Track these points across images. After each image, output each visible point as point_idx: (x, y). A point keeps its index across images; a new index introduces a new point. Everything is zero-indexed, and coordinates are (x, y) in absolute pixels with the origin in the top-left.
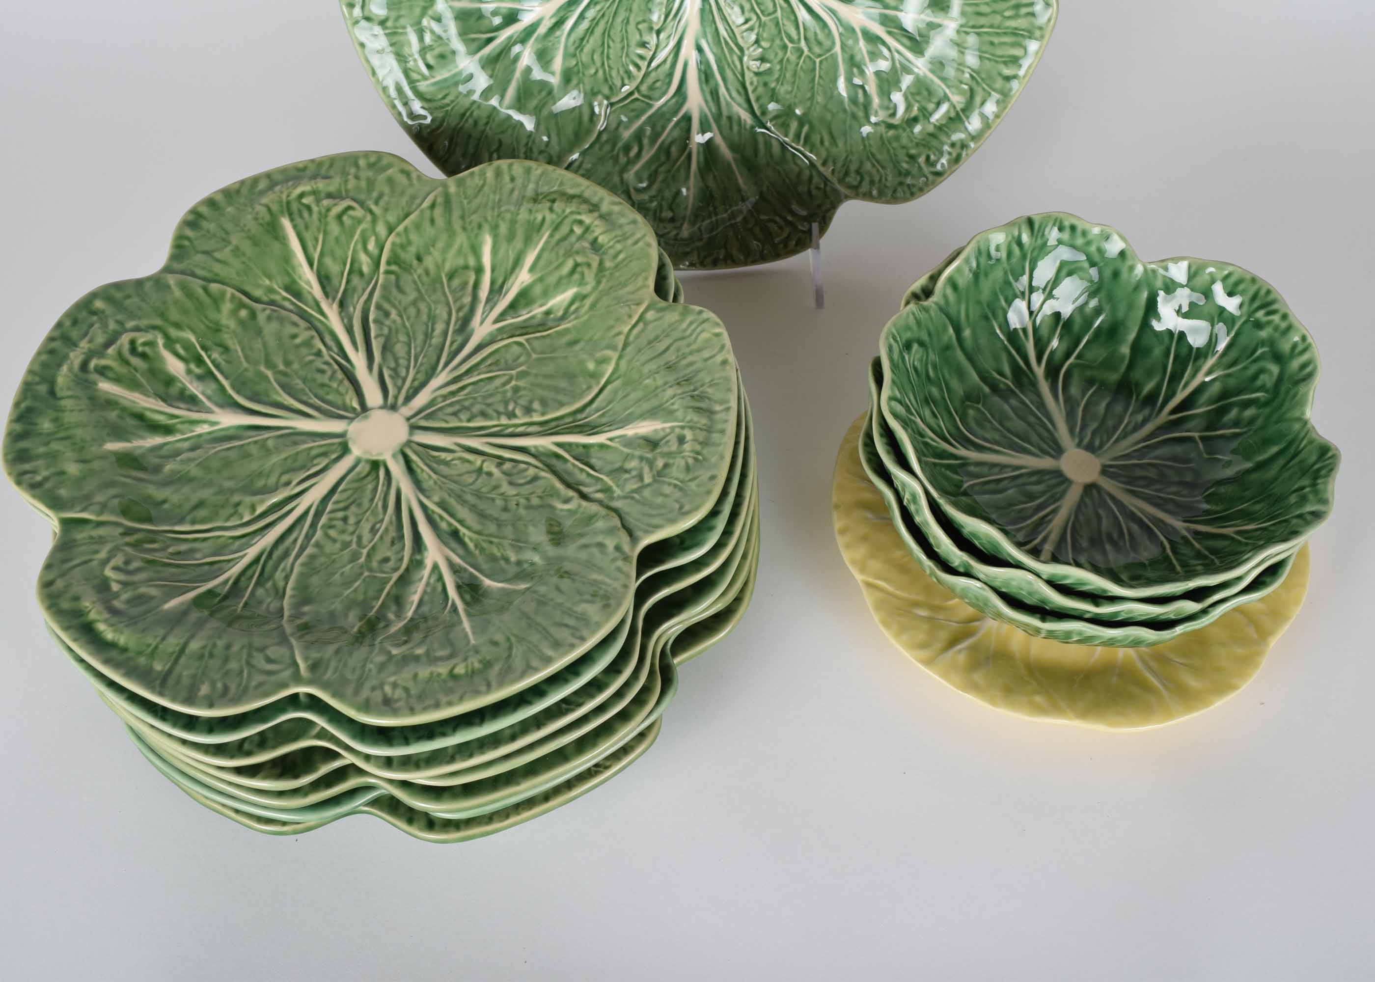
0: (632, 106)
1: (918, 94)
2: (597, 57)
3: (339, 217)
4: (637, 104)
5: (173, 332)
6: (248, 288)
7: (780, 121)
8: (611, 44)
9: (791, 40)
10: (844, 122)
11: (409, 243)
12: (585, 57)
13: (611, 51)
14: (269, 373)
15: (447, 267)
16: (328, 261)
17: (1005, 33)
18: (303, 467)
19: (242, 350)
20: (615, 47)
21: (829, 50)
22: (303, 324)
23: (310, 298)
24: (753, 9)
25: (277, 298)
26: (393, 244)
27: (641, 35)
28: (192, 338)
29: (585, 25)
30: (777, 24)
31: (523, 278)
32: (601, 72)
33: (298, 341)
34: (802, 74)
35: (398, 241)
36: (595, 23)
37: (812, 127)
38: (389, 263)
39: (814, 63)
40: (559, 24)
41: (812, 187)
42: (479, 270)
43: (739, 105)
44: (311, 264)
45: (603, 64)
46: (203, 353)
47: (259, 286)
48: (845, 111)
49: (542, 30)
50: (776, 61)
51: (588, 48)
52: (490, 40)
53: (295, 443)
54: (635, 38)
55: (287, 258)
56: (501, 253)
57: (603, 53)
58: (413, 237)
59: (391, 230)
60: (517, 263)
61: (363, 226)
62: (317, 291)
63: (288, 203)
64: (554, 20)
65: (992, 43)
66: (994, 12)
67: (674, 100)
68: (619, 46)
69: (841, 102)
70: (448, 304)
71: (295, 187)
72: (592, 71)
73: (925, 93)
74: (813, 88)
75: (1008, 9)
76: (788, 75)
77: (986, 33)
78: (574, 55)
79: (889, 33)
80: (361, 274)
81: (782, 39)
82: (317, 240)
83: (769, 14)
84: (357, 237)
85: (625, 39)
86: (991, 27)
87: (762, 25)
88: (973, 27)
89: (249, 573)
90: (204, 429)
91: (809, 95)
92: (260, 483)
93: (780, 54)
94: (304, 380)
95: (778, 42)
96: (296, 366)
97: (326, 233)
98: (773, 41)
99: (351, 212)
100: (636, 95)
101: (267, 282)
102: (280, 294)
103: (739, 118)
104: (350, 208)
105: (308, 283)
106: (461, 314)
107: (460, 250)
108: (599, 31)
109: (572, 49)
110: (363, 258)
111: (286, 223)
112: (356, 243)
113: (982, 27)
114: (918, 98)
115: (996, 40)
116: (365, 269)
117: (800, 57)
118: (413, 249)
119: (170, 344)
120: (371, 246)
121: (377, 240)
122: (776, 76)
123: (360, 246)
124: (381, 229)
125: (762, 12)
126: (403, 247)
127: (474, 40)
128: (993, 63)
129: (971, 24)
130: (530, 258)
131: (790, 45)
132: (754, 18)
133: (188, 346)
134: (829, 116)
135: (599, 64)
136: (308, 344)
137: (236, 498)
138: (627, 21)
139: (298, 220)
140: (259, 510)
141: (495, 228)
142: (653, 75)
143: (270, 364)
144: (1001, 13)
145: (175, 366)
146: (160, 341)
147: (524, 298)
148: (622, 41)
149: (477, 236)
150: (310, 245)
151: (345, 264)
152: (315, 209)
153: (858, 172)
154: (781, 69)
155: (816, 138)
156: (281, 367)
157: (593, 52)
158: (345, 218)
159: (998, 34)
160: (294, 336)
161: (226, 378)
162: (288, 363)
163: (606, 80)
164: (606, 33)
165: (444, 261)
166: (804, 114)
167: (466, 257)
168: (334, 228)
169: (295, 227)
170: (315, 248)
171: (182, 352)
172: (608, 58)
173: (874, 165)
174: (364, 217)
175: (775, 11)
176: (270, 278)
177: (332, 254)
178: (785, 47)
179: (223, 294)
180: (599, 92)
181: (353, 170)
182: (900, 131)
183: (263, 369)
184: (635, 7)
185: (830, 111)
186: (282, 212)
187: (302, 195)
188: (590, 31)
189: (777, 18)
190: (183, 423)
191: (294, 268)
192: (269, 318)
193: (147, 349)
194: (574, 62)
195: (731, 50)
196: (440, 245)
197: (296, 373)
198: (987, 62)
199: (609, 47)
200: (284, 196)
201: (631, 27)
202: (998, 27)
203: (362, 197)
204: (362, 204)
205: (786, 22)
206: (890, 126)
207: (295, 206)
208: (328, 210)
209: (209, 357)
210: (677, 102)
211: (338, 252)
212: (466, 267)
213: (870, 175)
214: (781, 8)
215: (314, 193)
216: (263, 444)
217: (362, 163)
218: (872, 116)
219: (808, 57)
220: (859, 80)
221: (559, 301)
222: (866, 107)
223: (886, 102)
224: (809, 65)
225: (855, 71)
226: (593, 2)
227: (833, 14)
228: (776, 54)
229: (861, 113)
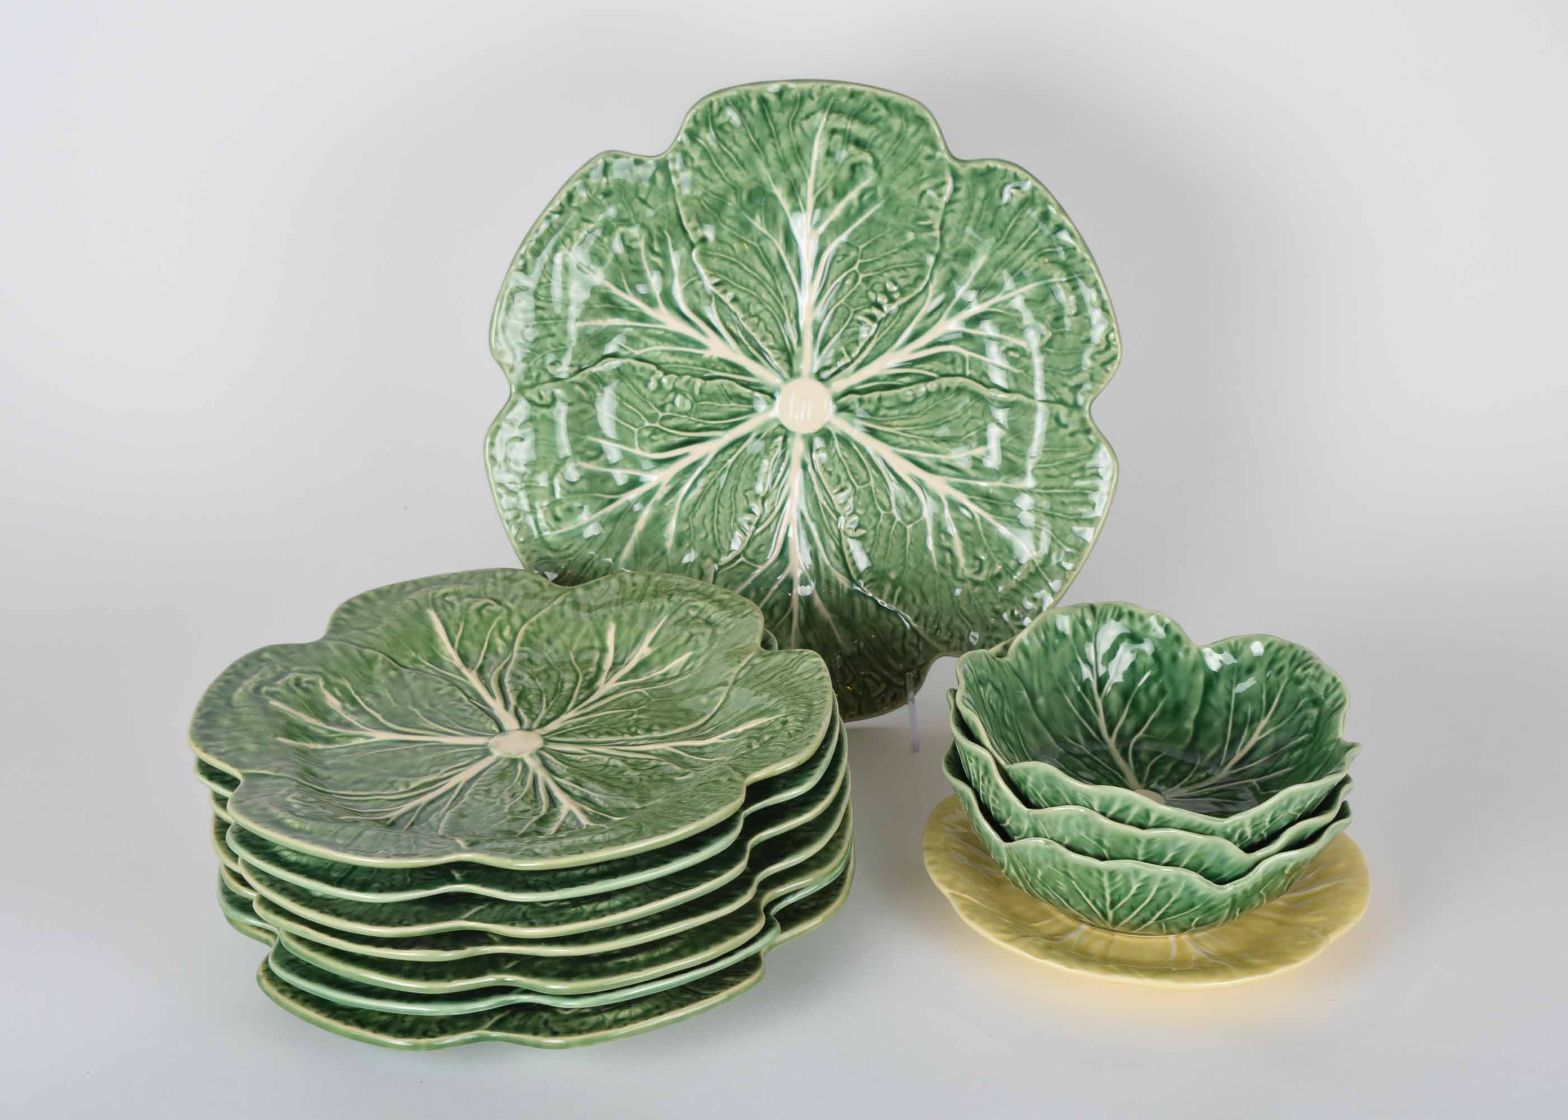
0: (739, 570)
1: (1000, 552)
2: (707, 521)
3: (479, 610)
4: (743, 567)
5: (332, 678)
6: (397, 657)
7: (875, 584)
8: (721, 509)
9: (884, 508)
10: (934, 582)
11: (541, 631)
12: (696, 522)
13: (721, 516)
14: (417, 711)
15: (575, 647)
16: (467, 643)
17: (1074, 494)
18: (448, 764)
19: (392, 696)
20: (724, 512)
21: (918, 517)
22: (445, 682)
23: (451, 667)
24: (848, 479)
25: (421, 667)
26: (527, 631)
27: (748, 502)
28: (349, 686)
29: (697, 492)
30: (871, 493)
31: (644, 650)
32: (710, 537)
33: (441, 692)
34: (894, 540)
35: (531, 629)
36: (707, 489)
37: (904, 589)
38: (522, 645)
39: (905, 530)
40: (673, 492)
41: (907, 643)
42: (603, 650)
43: (838, 570)
44: (452, 643)
45: (713, 528)
46: (357, 697)
47: (405, 656)
48: (934, 572)
49: (659, 496)
50: (870, 527)
51: (699, 514)
52: (612, 501)
53: (443, 750)
54: (742, 504)
55: (431, 637)
56: (623, 636)
57: (713, 518)
58: (545, 626)
59: (524, 620)
60: (638, 640)
61: (499, 618)
62: (457, 662)
63: (433, 600)
64: (670, 487)
65: (1063, 503)
66: (1062, 474)
67: (777, 564)
68: (728, 512)
69: (931, 566)
70: (575, 671)
71: (440, 589)
72: (703, 535)
73: (1006, 551)
74: (904, 553)
75: (1074, 471)
76: (882, 540)
77: (1057, 494)
78: (687, 520)
79: (972, 500)
80: (497, 653)
81: (875, 506)
82: (458, 626)
83: (863, 484)
84: (494, 625)
85: (733, 504)
86: (1061, 487)
87: (856, 493)
88: (1045, 488)
89: (407, 816)
90: (361, 741)
91: (901, 561)
92: (413, 771)
93: (874, 520)
94: (448, 716)
95: (871, 509)
96: (440, 707)
97: (466, 621)
98: (867, 508)
99: (489, 607)
100: (742, 559)
101: (413, 654)
102: (422, 663)
103: (837, 582)
104: (487, 604)
105: (450, 657)
106: (587, 678)
107: (586, 636)
108: (710, 497)
109: (685, 514)
110: (499, 641)
111: (432, 614)
112: (493, 631)
113: (1053, 488)
114: (1000, 556)
115: (1067, 500)
116: (500, 650)
117: (892, 524)
118: (544, 635)
119: (329, 685)
120: (507, 633)
121: (512, 629)
122: (871, 541)
123: (496, 634)
124: (516, 620)
125: (857, 481)
126: (535, 634)
127: (598, 498)
128: (1065, 521)
129: (1043, 485)
130: (650, 636)
131: (882, 512)
132: (850, 487)
133: (344, 690)
134: (920, 578)
135: (709, 528)
136: (451, 694)
137: (392, 779)
138: (735, 489)
139: (442, 612)
140: (412, 786)
141: (618, 619)
142: (758, 539)
143: (415, 704)
144: (1069, 475)
145: (332, 702)
146: (321, 683)
147: (644, 664)
148: (731, 507)
149: (602, 623)
150: (452, 629)
151: (482, 646)
152: (457, 604)
153: (948, 628)
154: (875, 535)
155: (909, 598)
156: (427, 707)
157: (705, 516)
158: (484, 612)
159: (1067, 494)
160: (439, 689)
161: (378, 712)
162: (432, 705)
163: (715, 544)
164: (717, 500)
165: (572, 643)
166: (898, 578)
167: (591, 640)
168: (474, 619)
169: (439, 616)
170: (457, 632)
171: (338, 694)
172: (718, 523)
173: (963, 621)
174: (501, 611)
175: (868, 481)
176: (416, 651)
177: (471, 638)
178: (878, 515)
179: (376, 658)
180: (709, 556)
181: (491, 580)
182: (986, 587)
183: (411, 708)
184: (743, 476)
185: (920, 573)
186: (428, 606)
187: (445, 595)
188: (702, 497)
189: (870, 487)
190: (341, 737)
191: (437, 646)
192: (415, 678)
193: (310, 686)
194: (686, 527)
195: (829, 516)
196: (569, 630)
197: (440, 711)
198: (1060, 520)
199: (719, 512)
200: (430, 594)
201: (740, 494)
202: (1067, 488)
203: (499, 597)
204: (499, 602)
205: (878, 491)
206: (976, 583)
207: (439, 602)
208: (469, 605)
209: (362, 700)
210: (780, 566)
211: (477, 637)
212: (591, 648)
213: (960, 631)
214: (875, 478)
215: (456, 593)
216: (414, 750)
217: (499, 575)
218: (959, 575)
219: (899, 523)
220: (946, 544)
221: (675, 664)
222: (954, 567)
223: (971, 561)
224: (900, 531)
225: (943, 536)
226: (706, 471)
227: (921, 484)
228: (870, 521)
229: (949, 574)
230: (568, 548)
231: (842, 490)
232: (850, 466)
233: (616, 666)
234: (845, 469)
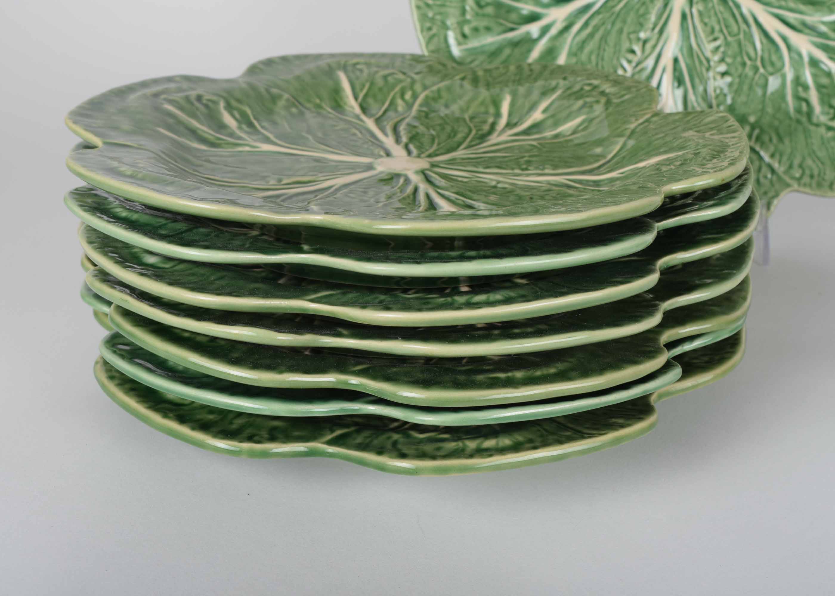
2: (593, 58)
3: (385, 77)
5: (234, 103)
6: (301, 100)
8: (606, 48)
9: (750, 58)
10: (790, 126)
11: (440, 97)
12: (584, 57)
13: (606, 54)
14: (310, 137)
15: (470, 112)
16: (370, 100)
19: (289, 125)
20: (609, 51)
21: (780, 70)
22: (342, 123)
23: (351, 114)
24: (721, 31)
25: (323, 111)
26: (427, 96)
27: (631, 44)
28: (248, 111)
29: (589, 30)
30: (740, 44)
31: (537, 116)
33: (336, 128)
34: (756, 89)
35: (431, 95)
36: (596, 28)
37: (762, 131)
38: (421, 106)
40: (567, 28)
41: (761, 176)
42: (498, 115)
44: (356, 98)
46: (254, 121)
47: (309, 102)
48: (790, 118)
49: (554, 31)
50: (736, 75)
51: (587, 49)
52: (512, 29)
53: (325, 163)
54: (626, 45)
55: (337, 91)
56: (518, 105)
57: (598, 54)
58: (444, 94)
59: (425, 88)
60: (533, 107)
61: (403, 84)
62: (357, 110)
63: (345, 66)
64: (564, 24)
68: (612, 51)
69: (787, 113)
70: (469, 128)
71: (352, 61)
74: (765, 102)
76: (745, 87)
78: (576, 54)
80: (396, 111)
81: (742, 57)
82: (363, 86)
83: (735, 35)
84: (398, 88)
85: (618, 44)
87: (727, 44)
90: (247, 149)
91: (760, 107)
92: (288, 172)
93: (740, 69)
94: (339, 143)
95: (739, 59)
96: (332, 137)
97: (372, 84)
98: (735, 58)
101: (318, 101)
102: (324, 109)
104: (394, 74)
105: (352, 107)
106: (480, 132)
107: (482, 103)
108: (597, 37)
109: (574, 49)
110: (400, 102)
111: (340, 75)
112: (395, 94)
116: (400, 108)
117: (755, 74)
118: (442, 101)
119: (230, 108)
120: (408, 96)
121: (413, 94)
122: (735, 88)
123: (398, 95)
124: (418, 88)
125: (730, 33)
126: (434, 99)
127: (501, 24)
130: (544, 105)
131: (749, 63)
132: (722, 37)
133: (244, 115)
134: (776, 123)
136: (345, 130)
137: (266, 175)
138: (621, 31)
139: (351, 74)
140: (283, 182)
141: (514, 93)
143: (311, 132)
145: (228, 119)
146: (222, 104)
147: (536, 127)
148: (616, 46)
149: (498, 96)
150: (358, 88)
151: (383, 103)
152: (366, 71)
153: (801, 166)
154: (740, 82)
155: (766, 138)
156: (320, 135)
157: (591, 53)
158: (389, 79)
160: (335, 126)
161: (271, 132)
162: (325, 135)
164: (604, 39)
165: (468, 108)
166: (757, 122)
167: (487, 108)
168: (379, 83)
169: (348, 77)
170: (362, 90)
171: (237, 116)
172: (603, 59)
173: (814, 161)
174: (406, 80)
175: (738, 34)
176: (320, 99)
177: (375, 97)
178: (744, 64)
179: (281, 96)
181: (400, 60)
183: (304, 134)
184: (629, 20)
185: (777, 119)
186: (339, 68)
187: (357, 64)
188: (591, 36)
189: (739, 40)
190: (228, 144)
191: (341, 98)
192: (315, 118)
193: (210, 104)
194: (575, 60)
195: (701, 62)
196: (466, 98)
199: (604, 50)
200: (343, 63)
201: (624, 36)
203: (405, 71)
204: (404, 74)
205: (746, 44)
207: (350, 68)
208: (377, 72)
209: (260, 125)
211: (379, 96)
212: (487, 113)
213: (811, 169)
214: (744, 32)
215: (367, 64)
216: (295, 160)
218: (815, 120)
219: (762, 75)
220: (802, 94)
221: (567, 127)
222: (810, 114)
223: (826, 109)
224: (762, 81)
225: (800, 89)
226: (598, 12)
227: (785, 39)
228: (737, 69)
229: (804, 119)
230: (472, 62)
231: (715, 39)
232: (724, 19)
233: (509, 125)
234: (719, 22)
